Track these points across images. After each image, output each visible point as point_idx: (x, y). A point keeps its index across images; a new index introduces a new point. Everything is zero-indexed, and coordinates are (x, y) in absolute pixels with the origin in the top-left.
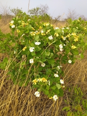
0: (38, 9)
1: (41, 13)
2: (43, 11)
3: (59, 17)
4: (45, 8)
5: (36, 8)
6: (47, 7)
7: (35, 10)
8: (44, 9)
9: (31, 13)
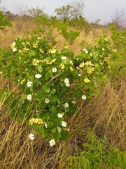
0: (69, 7)
1: (73, 13)
2: (76, 11)
3: (98, 21)
4: (79, 5)
5: (65, 6)
6: (83, 5)
7: (64, 8)
8: (77, 8)
9: (58, 14)
